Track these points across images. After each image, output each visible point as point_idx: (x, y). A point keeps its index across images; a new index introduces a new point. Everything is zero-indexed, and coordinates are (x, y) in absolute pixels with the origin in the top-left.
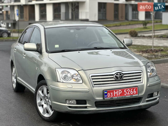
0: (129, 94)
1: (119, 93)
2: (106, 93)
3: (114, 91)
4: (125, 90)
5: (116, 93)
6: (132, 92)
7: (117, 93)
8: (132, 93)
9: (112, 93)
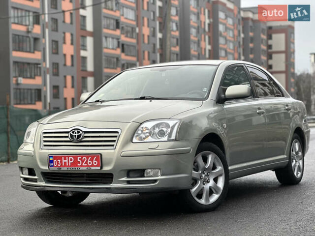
0: (86, 165)
1: (70, 162)
2: (51, 159)
3: (63, 158)
4: (79, 158)
5: (65, 161)
6: (90, 161)
7: (67, 161)
8: (90, 163)
9: (60, 161)
